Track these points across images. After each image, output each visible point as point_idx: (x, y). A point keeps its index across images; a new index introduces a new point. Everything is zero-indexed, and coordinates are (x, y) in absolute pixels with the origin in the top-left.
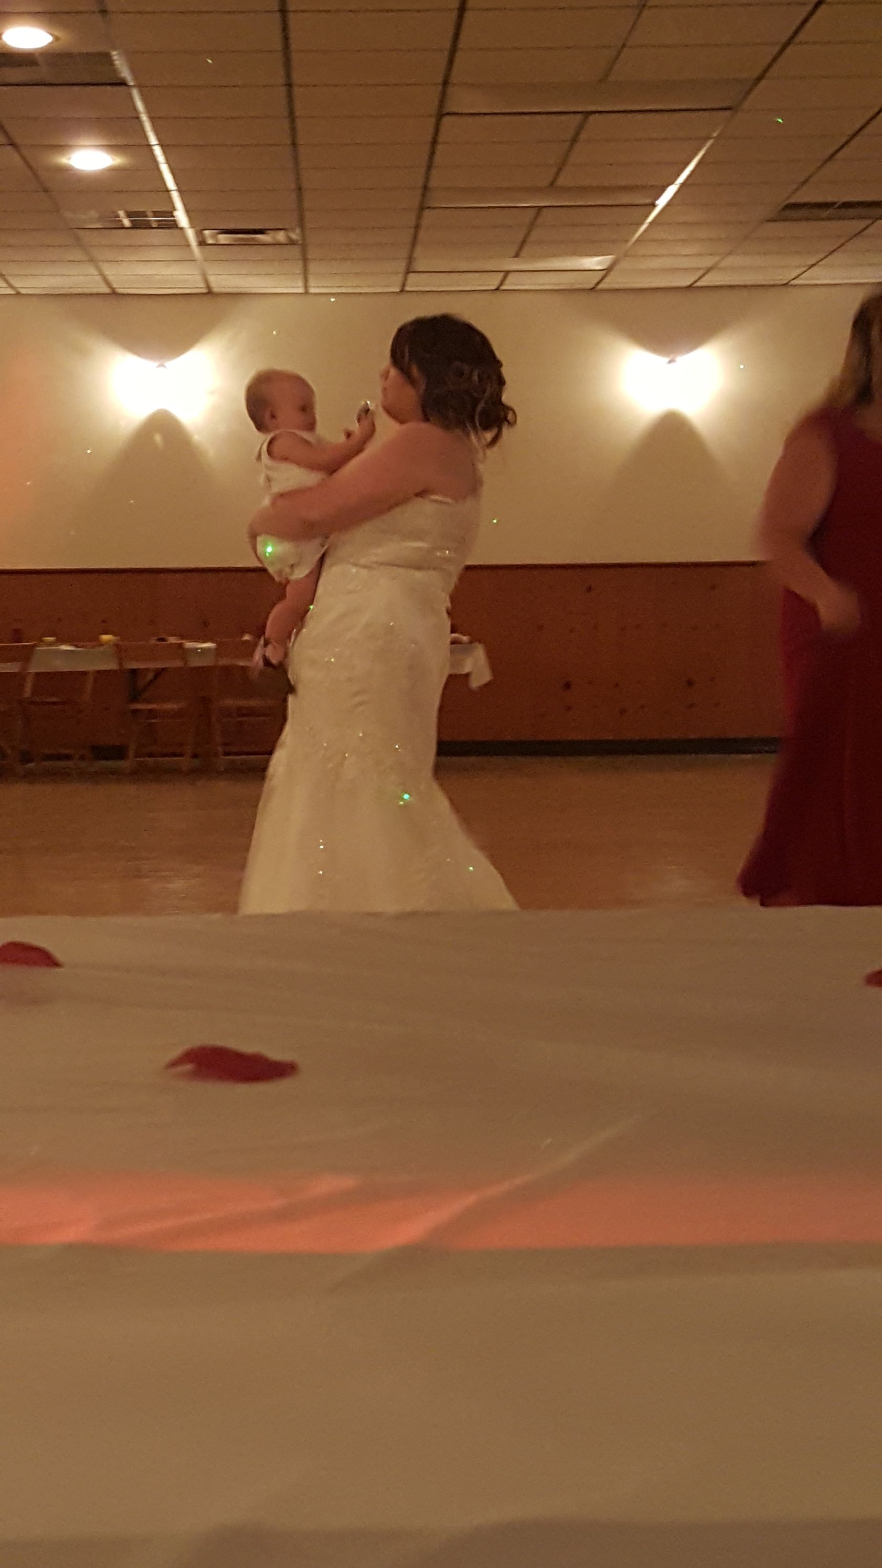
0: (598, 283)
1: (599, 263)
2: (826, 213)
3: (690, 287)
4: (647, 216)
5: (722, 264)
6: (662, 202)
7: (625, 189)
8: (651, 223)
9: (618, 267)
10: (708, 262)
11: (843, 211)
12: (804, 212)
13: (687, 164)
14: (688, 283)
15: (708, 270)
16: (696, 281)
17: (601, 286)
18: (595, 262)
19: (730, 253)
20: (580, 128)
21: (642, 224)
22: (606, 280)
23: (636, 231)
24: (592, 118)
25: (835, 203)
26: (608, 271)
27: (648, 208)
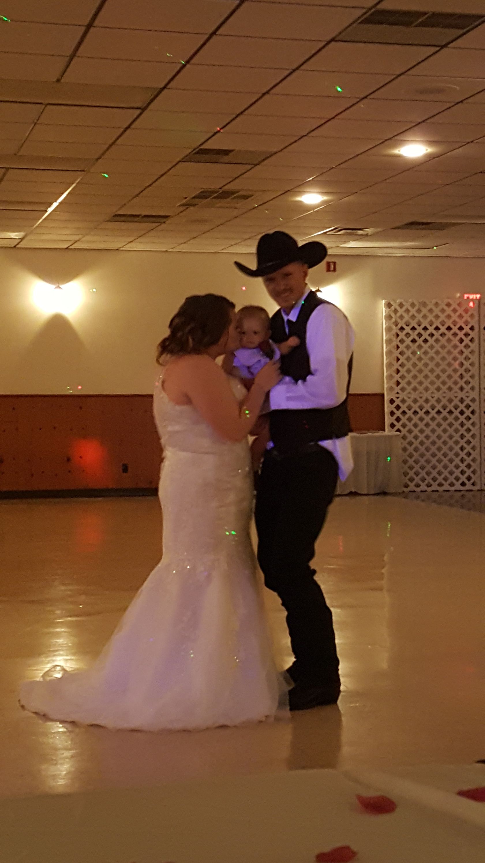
0: (18, 244)
1: (16, 236)
2: (137, 219)
3: (67, 248)
4: (43, 216)
5: (83, 239)
6: (50, 210)
7: (30, 203)
8: (44, 219)
9: (28, 238)
10: (76, 238)
11: (145, 219)
12: (123, 219)
13: (62, 194)
14: (66, 246)
15: (76, 242)
16: (71, 246)
17: (17, 246)
18: (13, 235)
19: (87, 235)
20: (4, 175)
21: (39, 219)
22: (22, 243)
23: (38, 221)
24: (10, 170)
25: (141, 215)
26: (22, 239)
27: (42, 212)
